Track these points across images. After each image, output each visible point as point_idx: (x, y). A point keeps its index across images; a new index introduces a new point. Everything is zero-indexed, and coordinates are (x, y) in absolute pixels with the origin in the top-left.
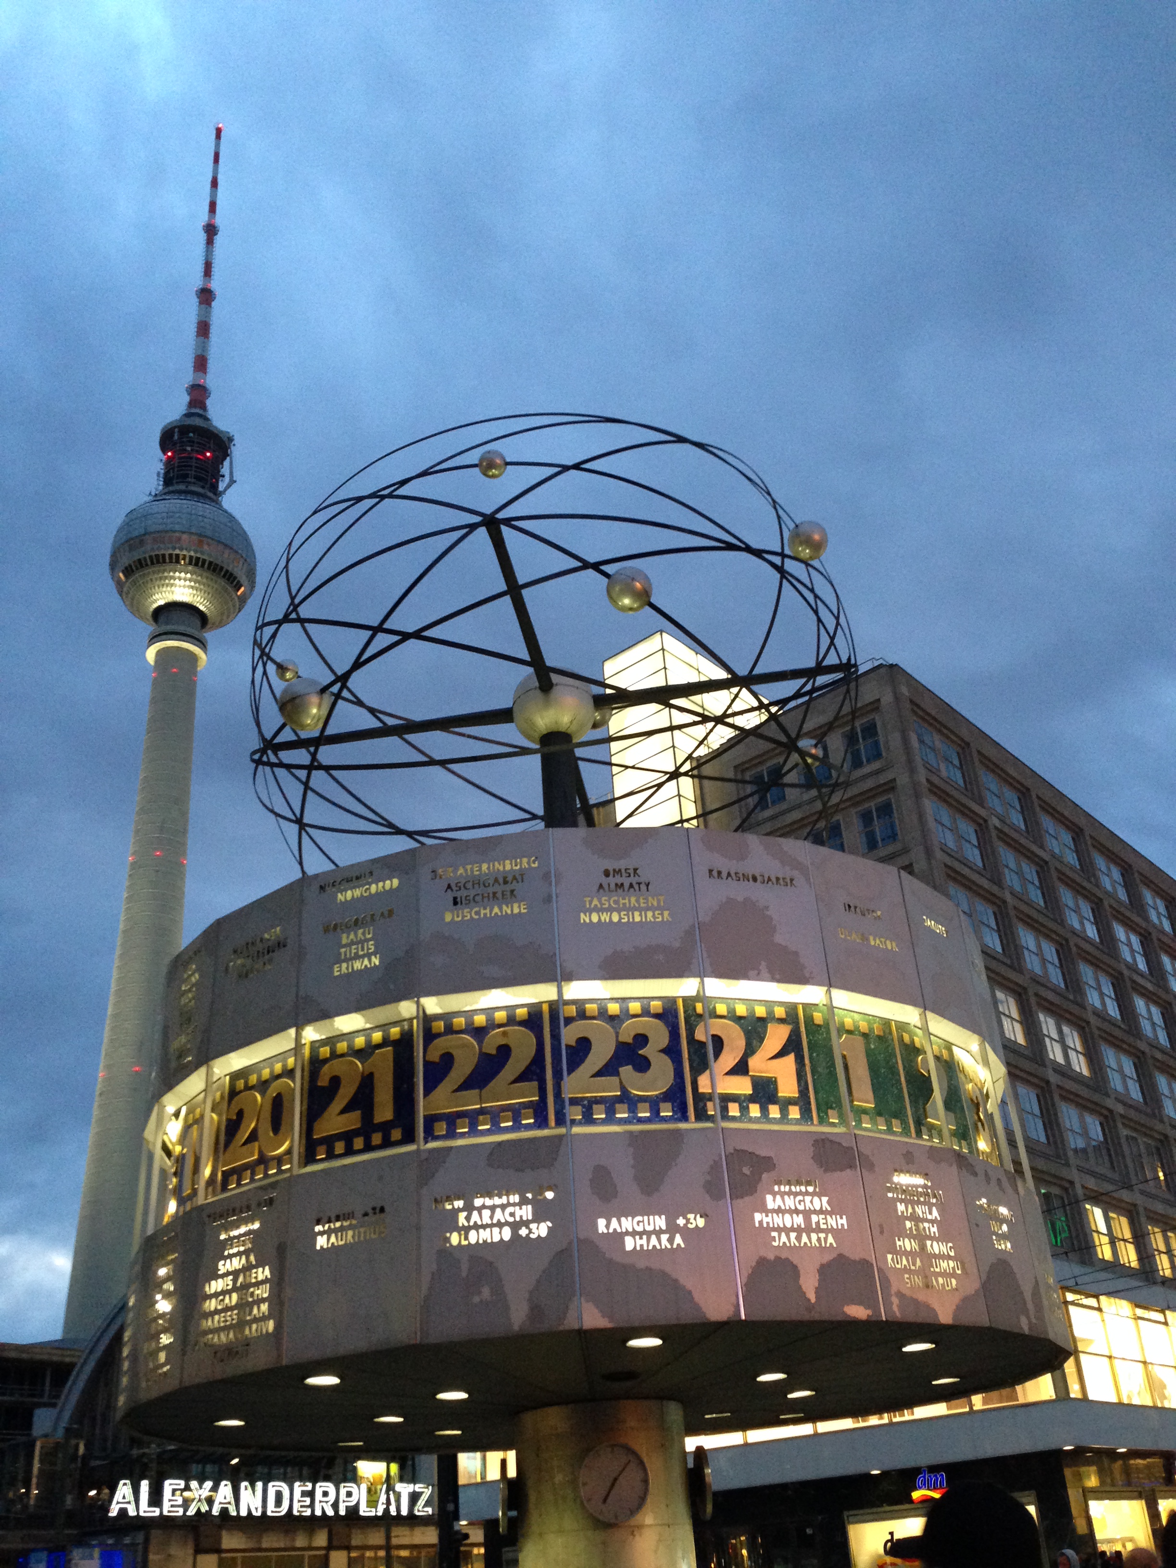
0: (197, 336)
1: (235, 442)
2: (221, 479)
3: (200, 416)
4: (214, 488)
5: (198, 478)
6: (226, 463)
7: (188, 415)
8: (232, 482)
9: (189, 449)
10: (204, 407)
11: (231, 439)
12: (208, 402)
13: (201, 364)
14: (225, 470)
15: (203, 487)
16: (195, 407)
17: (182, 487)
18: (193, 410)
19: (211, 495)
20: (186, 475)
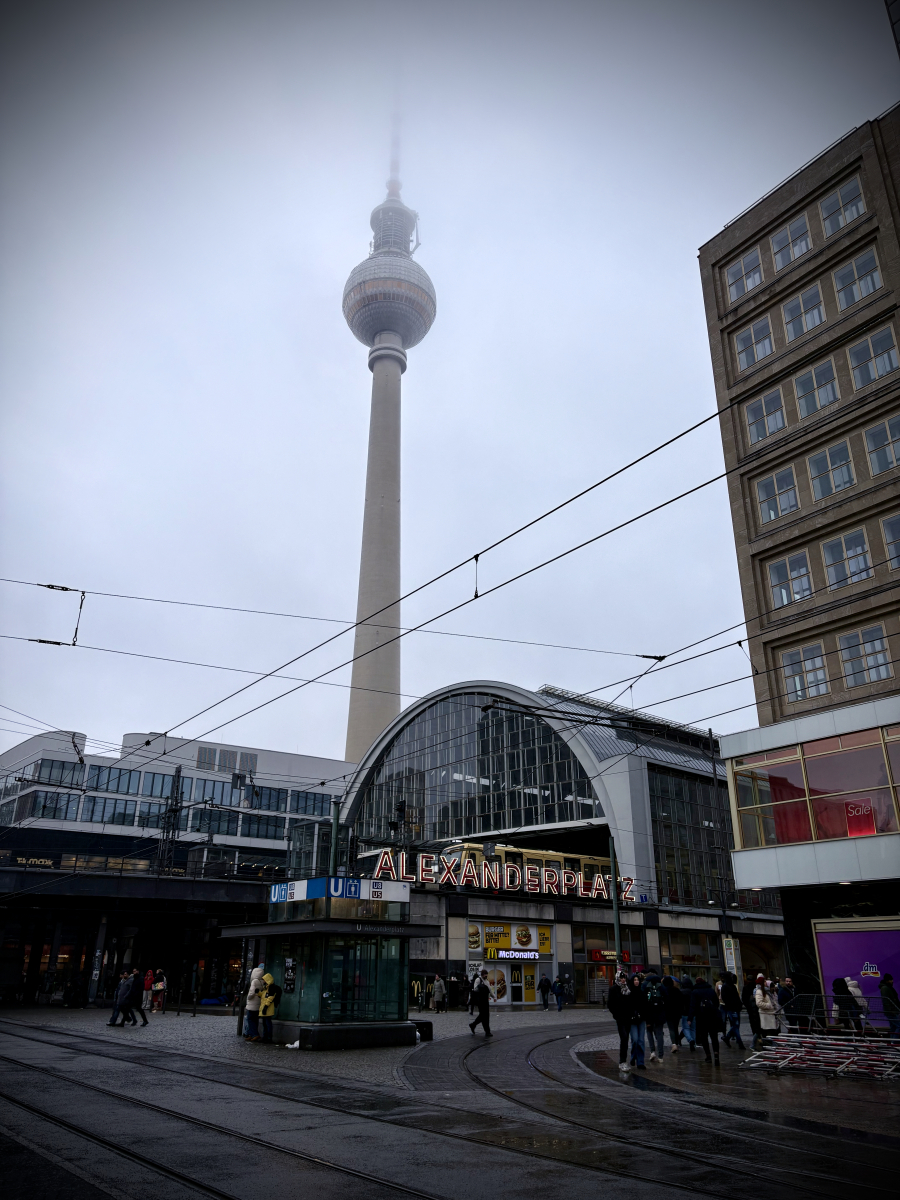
1: (419, 217)
2: (411, 244)
3: (396, 201)
5: (396, 244)
6: (414, 233)
7: (387, 202)
8: (418, 244)
9: (389, 223)
10: (398, 196)
11: (416, 216)
12: (400, 192)
13: (395, 166)
14: (413, 237)
15: (399, 249)
16: (392, 195)
17: (386, 249)
18: (391, 198)
20: (388, 242)
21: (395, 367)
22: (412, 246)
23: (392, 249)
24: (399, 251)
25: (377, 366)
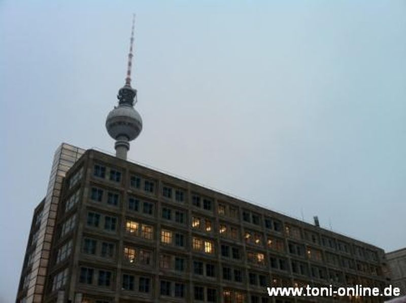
0: (128, 66)
4: (132, 104)
8: (137, 102)
11: (136, 91)
12: (131, 83)
13: (129, 73)
14: (135, 99)
15: (129, 104)
16: (127, 84)
17: (124, 104)
21: (125, 149)
22: (134, 102)
25: (118, 148)
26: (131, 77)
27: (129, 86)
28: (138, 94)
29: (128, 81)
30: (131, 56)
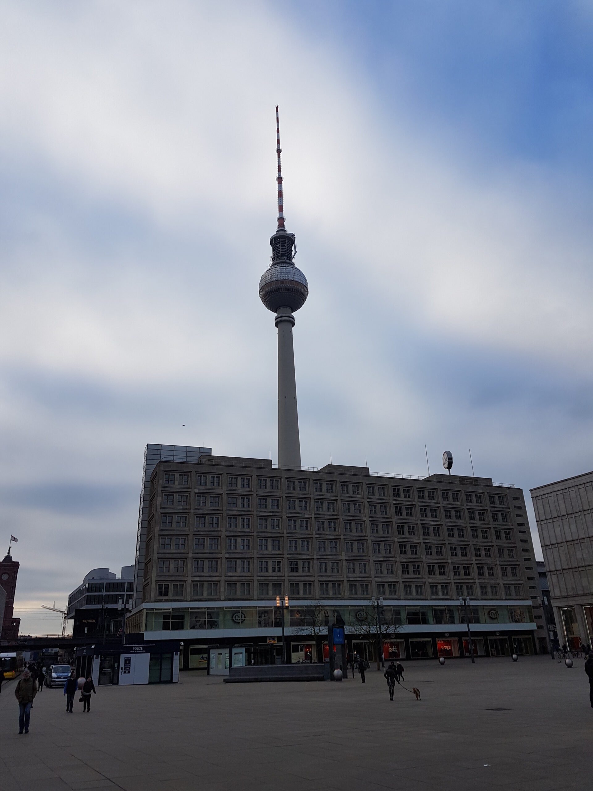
0: (279, 197)
1: (296, 236)
3: (282, 230)
4: (290, 258)
5: (282, 256)
6: (293, 246)
7: (277, 231)
8: (296, 252)
9: (278, 245)
10: (284, 226)
11: (294, 236)
12: (285, 223)
13: (281, 209)
14: (293, 249)
15: (284, 259)
16: (280, 227)
18: (280, 229)
19: (288, 261)
20: (279, 256)
21: (289, 325)
22: (293, 254)
23: (281, 261)
24: (284, 261)
25: (280, 326)
26: (285, 215)
27: (285, 231)
28: (297, 240)
29: (281, 220)
30: (280, 179)
